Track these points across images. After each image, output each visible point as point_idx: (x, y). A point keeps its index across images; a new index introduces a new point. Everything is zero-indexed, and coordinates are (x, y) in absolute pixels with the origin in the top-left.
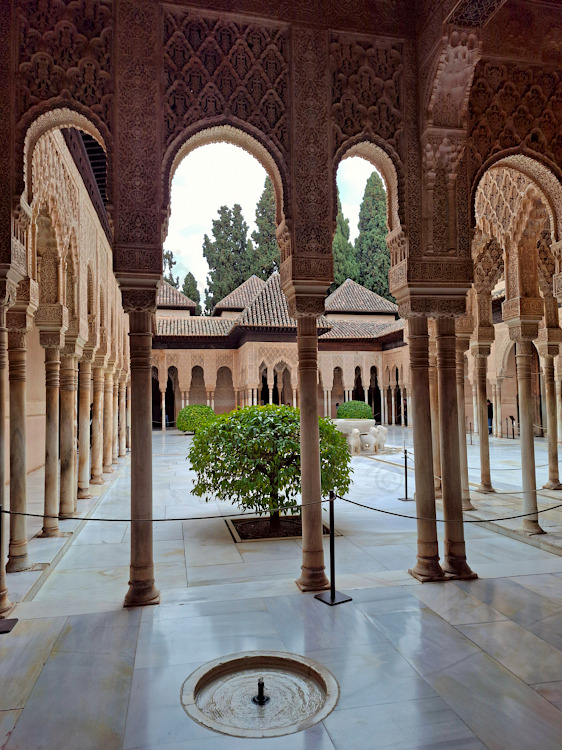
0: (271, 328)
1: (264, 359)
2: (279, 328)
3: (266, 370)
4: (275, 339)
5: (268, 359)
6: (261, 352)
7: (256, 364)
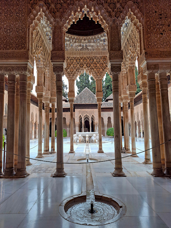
0: (82, 104)
1: (80, 114)
2: (84, 104)
3: (81, 118)
4: (84, 108)
5: (82, 114)
6: (80, 112)
7: (78, 116)
